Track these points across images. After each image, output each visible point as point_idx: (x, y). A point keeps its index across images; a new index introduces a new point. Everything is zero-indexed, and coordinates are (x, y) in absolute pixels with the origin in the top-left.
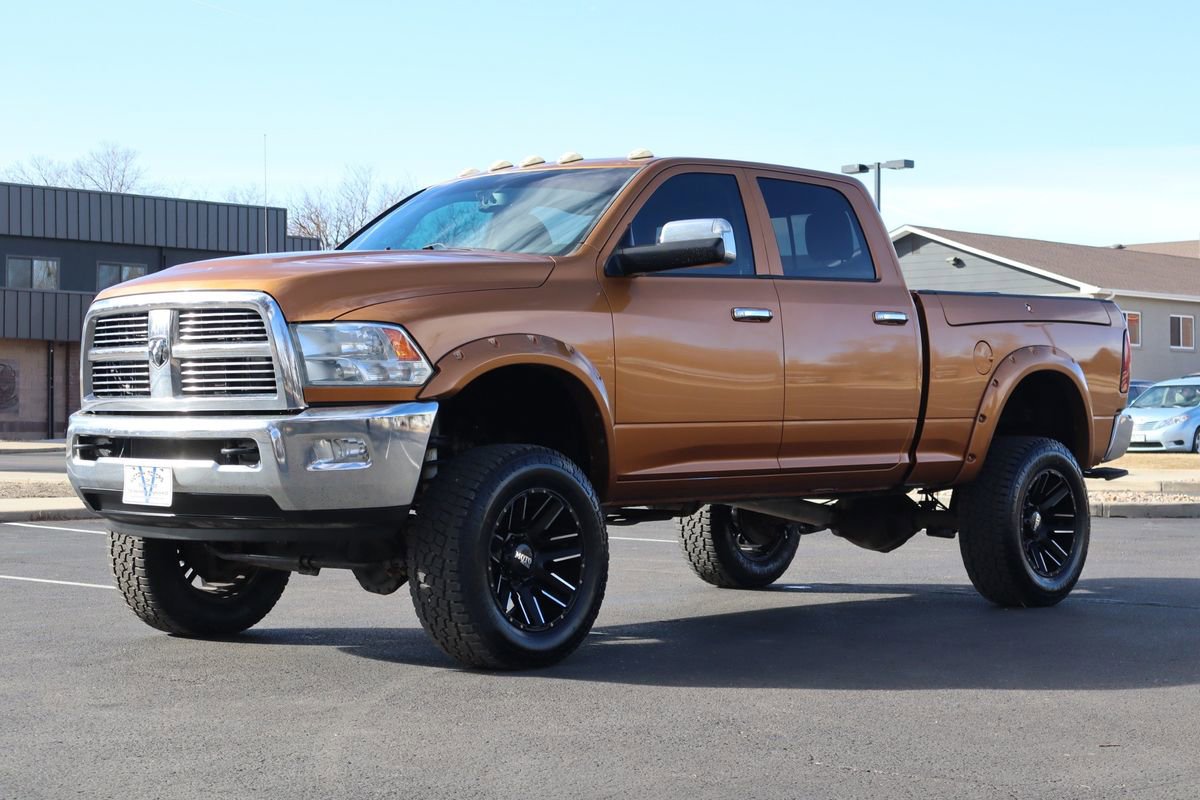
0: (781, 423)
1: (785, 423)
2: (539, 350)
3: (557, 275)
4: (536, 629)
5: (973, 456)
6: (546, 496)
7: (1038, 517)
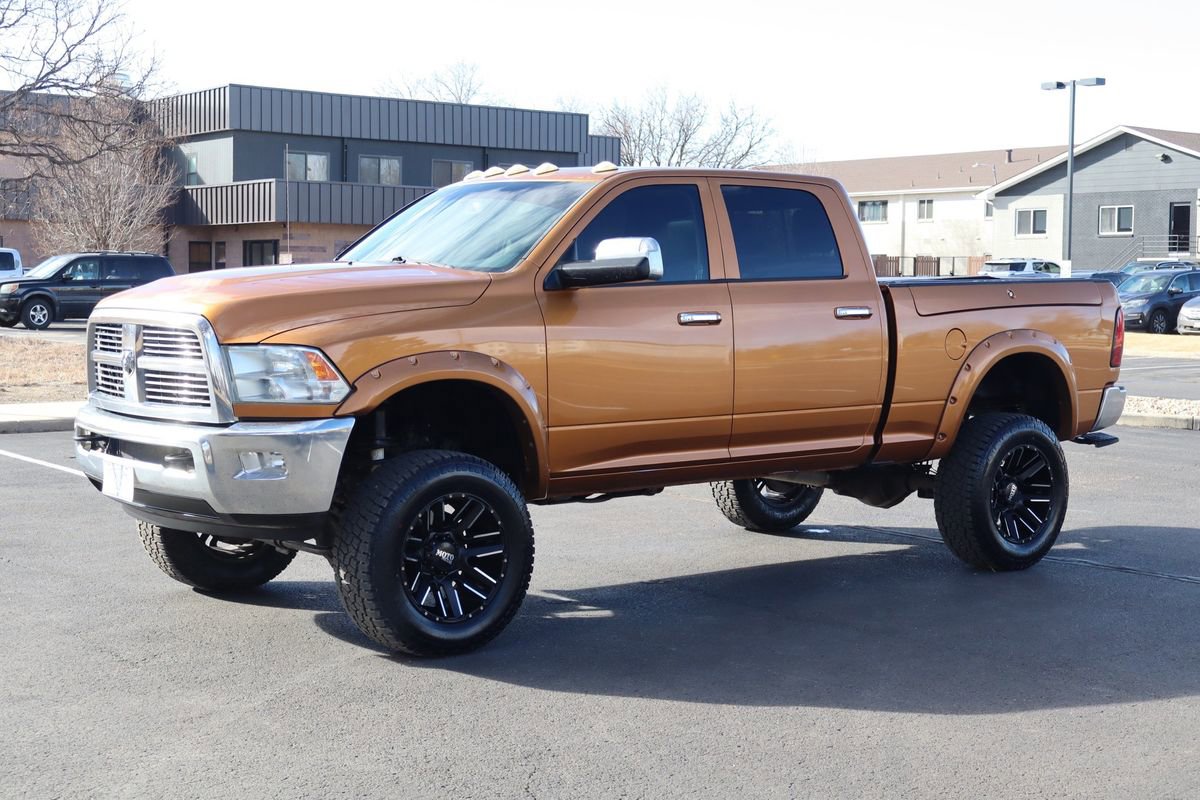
0: (730, 417)
1: (735, 416)
2: (461, 367)
3: (491, 292)
4: (452, 621)
5: (944, 435)
6: (466, 499)
7: (1014, 487)
